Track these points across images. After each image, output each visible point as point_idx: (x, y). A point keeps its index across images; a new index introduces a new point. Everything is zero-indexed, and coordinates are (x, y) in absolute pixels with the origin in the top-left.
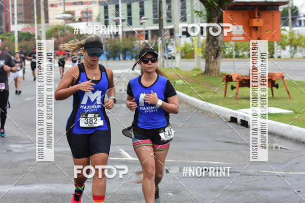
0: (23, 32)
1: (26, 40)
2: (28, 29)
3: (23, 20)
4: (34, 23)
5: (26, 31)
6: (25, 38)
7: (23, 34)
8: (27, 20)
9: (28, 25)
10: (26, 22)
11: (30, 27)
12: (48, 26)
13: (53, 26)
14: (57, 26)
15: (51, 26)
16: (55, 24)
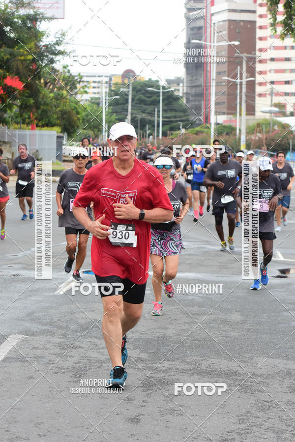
0: (225, 124)
1: (227, 134)
2: (231, 121)
3: (225, 111)
4: (236, 115)
5: (228, 124)
6: (226, 132)
7: (224, 127)
8: (230, 111)
9: (231, 116)
10: (228, 114)
11: (233, 119)
12: (254, 119)
13: (260, 119)
14: (264, 120)
15: (257, 119)
16: (262, 118)
